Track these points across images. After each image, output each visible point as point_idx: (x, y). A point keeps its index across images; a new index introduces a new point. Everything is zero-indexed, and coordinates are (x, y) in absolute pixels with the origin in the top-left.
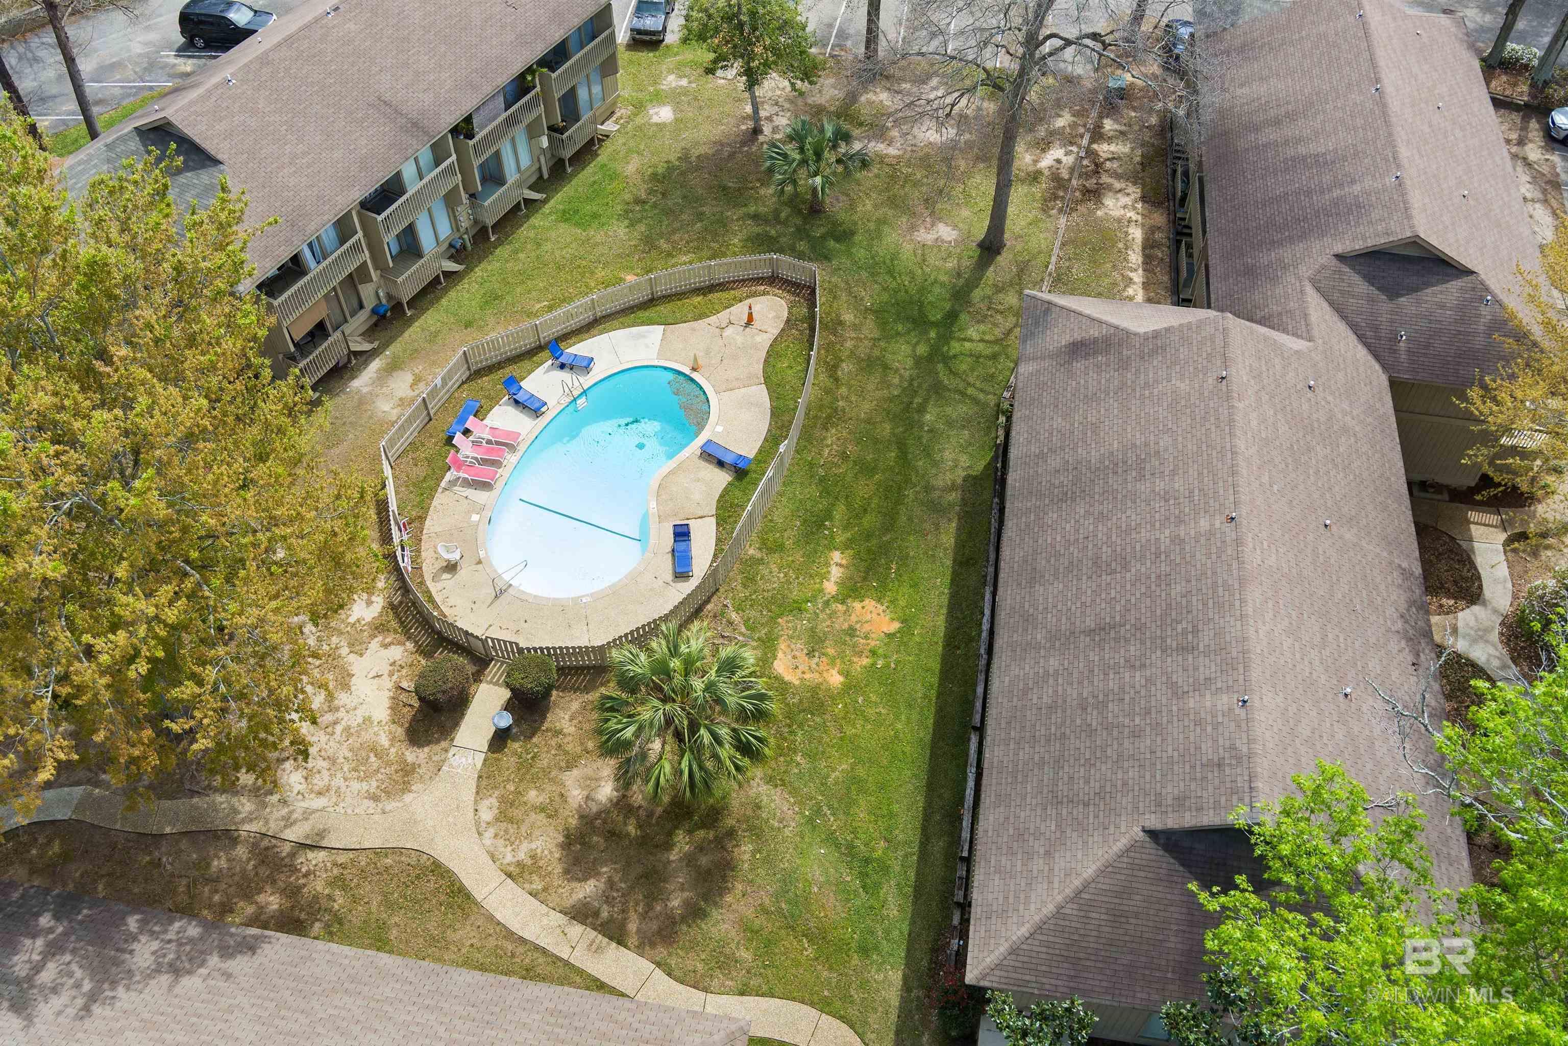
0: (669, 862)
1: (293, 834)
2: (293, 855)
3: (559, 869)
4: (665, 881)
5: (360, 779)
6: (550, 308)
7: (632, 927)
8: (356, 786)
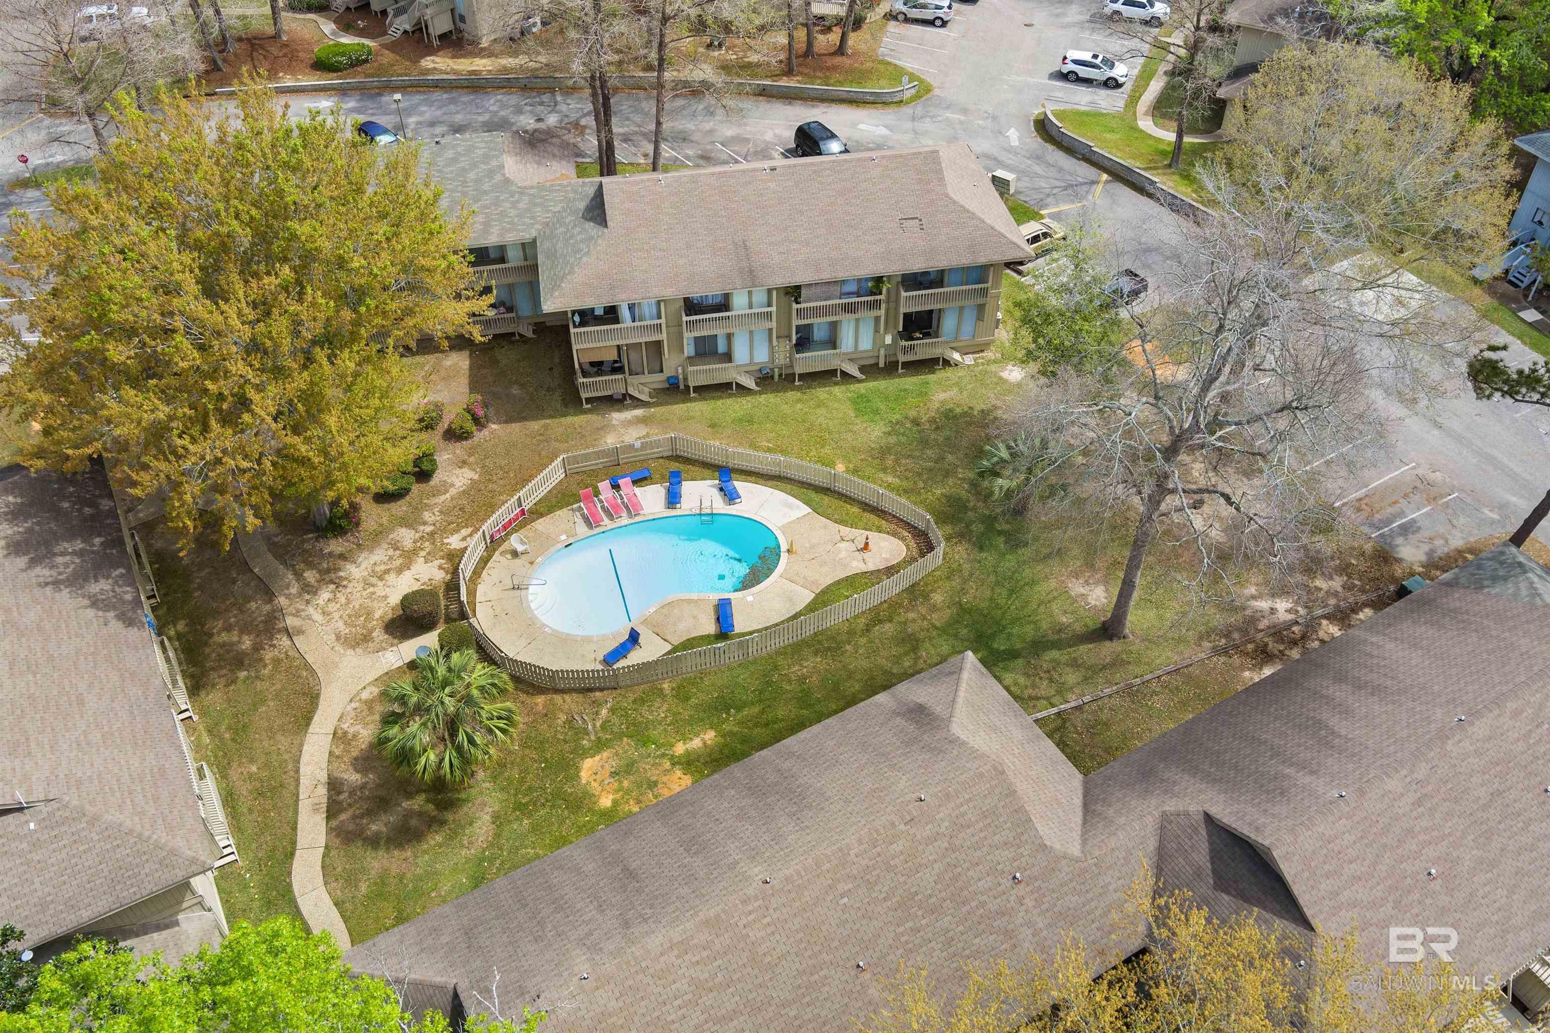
0: (399, 805)
1: (291, 621)
2: (279, 631)
3: (355, 753)
4: (385, 812)
5: (346, 623)
6: (769, 450)
7: (343, 817)
8: (340, 625)
